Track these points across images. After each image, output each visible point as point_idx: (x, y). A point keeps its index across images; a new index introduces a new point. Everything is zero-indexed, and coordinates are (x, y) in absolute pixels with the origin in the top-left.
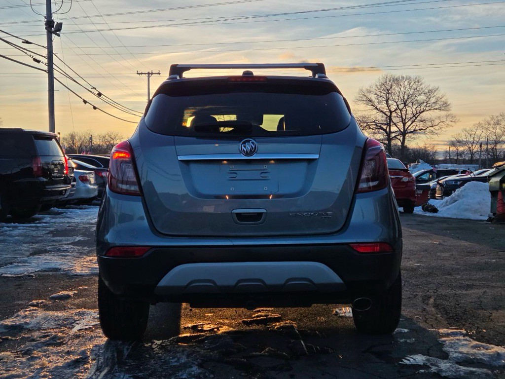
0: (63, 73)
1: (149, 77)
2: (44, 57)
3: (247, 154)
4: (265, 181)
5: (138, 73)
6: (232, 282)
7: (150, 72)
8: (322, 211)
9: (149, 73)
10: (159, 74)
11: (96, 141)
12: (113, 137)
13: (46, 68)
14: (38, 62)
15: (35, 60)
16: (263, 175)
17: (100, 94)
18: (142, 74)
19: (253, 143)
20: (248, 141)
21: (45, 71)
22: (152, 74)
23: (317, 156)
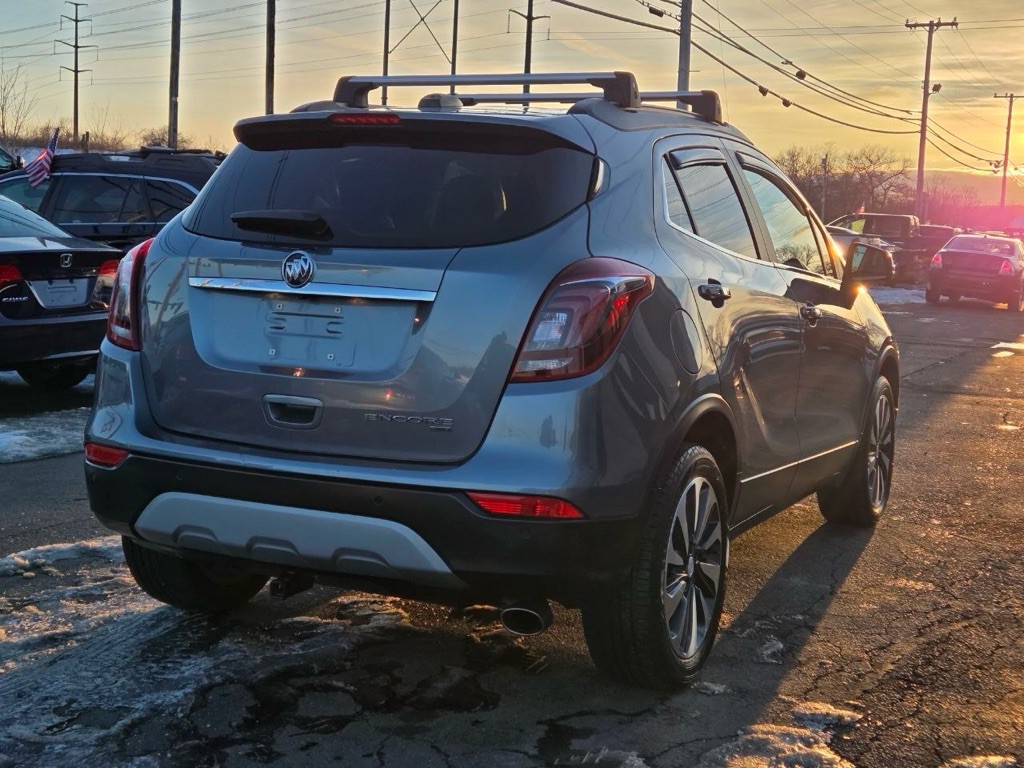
0: (719, 36)
1: (931, 33)
2: (675, 3)
3: (296, 282)
4: (332, 341)
5: (907, 26)
6: (240, 540)
7: (936, 22)
8: (431, 414)
9: (931, 25)
10: (954, 24)
11: (839, 168)
12: (873, 158)
13: (677, 26)
14: (660, 14)
15: (653, 11)
16: (332, 328)
17: (801, 75)
18: (916, 25)
19: (305, 261)
20: (298, 256)
21: (674, 32)
22: (939, 24)
23: (430, 297)
